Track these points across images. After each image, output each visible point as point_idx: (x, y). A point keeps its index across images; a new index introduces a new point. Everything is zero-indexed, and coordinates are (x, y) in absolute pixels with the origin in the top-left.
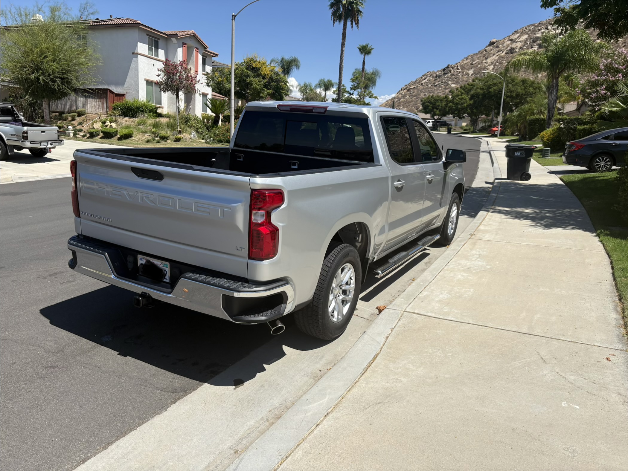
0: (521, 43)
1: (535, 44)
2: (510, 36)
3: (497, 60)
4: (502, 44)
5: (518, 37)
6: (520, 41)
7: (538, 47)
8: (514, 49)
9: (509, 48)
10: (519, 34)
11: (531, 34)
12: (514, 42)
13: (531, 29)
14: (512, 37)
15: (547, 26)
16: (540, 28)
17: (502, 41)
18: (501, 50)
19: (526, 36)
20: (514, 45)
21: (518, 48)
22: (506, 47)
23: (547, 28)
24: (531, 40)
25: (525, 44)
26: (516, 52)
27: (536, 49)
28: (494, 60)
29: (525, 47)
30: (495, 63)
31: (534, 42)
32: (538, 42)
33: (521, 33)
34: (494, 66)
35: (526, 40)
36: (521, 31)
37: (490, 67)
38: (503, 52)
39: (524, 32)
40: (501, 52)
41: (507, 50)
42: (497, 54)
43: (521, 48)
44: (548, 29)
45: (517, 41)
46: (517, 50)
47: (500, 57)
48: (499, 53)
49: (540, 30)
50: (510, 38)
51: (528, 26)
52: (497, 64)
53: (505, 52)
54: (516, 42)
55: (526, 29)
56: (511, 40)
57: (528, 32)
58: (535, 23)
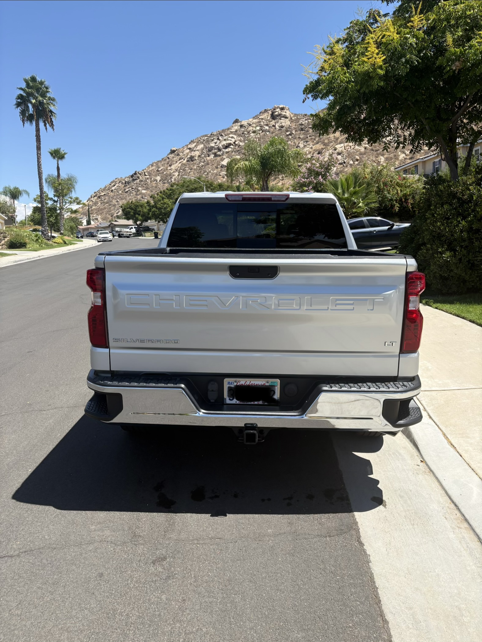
0: (198, 152)
1: (211, 153)
2: (188, 145)
3: (181, 168)
4: (183, 152)
5: (195, 146)
6: (198, 150)
7: (214, 155)
8: (193, 157)
9: (189, 157)
10: (195, 144)
11: (206, 144)
12: (193, 150)
13: (205, 139)
14: (189, 146)
15: (218, 137)
16: (212, 138)
17: (182, 149)
18: (183, 158)
19: (201, 146)
20: (193, 154)
21: (197, 156)
22: (187, 155)
23: (218, 139)
24: (207, 149)
25: (202, 153)
26: (196, 160)
27: (212, 157)
28: (177, 167)
29: (203, 156)
30: (179, 170)
31: (210, 151)
32: (213, 151)
33: (197, 143)
34: (179, 172)
35: (202, 149)
36: (197, 141)
37: (175, 173)
38: (184, 160)
39: (199, 142)
40: (183, 160)
41: (188, 158)
42: (180, 162)
43: (199, 156)
44: (220, 140)
45: (194, 149)
46: (196, 158)
47: (182, 164)
48: (181, 161)
49: (213, 140)
50: (188, 147)
51: (203, 136)
52: (181, 171)
53: (186, 160)
54: (195, 151)
55: (201, 139)
56: (190, 149)
57: (203, 141)
58: (208, 134)
